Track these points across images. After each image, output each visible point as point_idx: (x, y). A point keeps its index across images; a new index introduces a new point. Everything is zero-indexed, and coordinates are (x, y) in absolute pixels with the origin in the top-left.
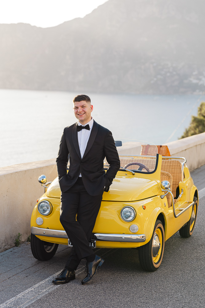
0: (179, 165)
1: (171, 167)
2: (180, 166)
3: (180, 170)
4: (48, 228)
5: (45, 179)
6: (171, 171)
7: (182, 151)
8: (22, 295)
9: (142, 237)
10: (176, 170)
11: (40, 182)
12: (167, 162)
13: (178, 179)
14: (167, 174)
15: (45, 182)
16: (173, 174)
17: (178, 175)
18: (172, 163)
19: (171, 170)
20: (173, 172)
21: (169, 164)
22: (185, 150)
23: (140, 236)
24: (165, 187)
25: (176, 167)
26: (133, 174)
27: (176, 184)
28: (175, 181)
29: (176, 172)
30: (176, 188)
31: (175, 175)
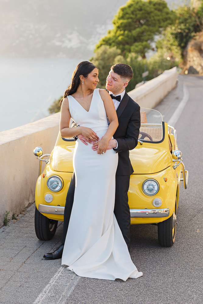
4: (59, 206)
5: (41, 152)
8: (55, 281)
9: (166, 211)
11: (36, 155)
12: (152, 130)
15: (41, 154)
18: (157, 130)
21: (154, 132)
23: (162, 210)
24: (178, 157)
26: (141, 144)
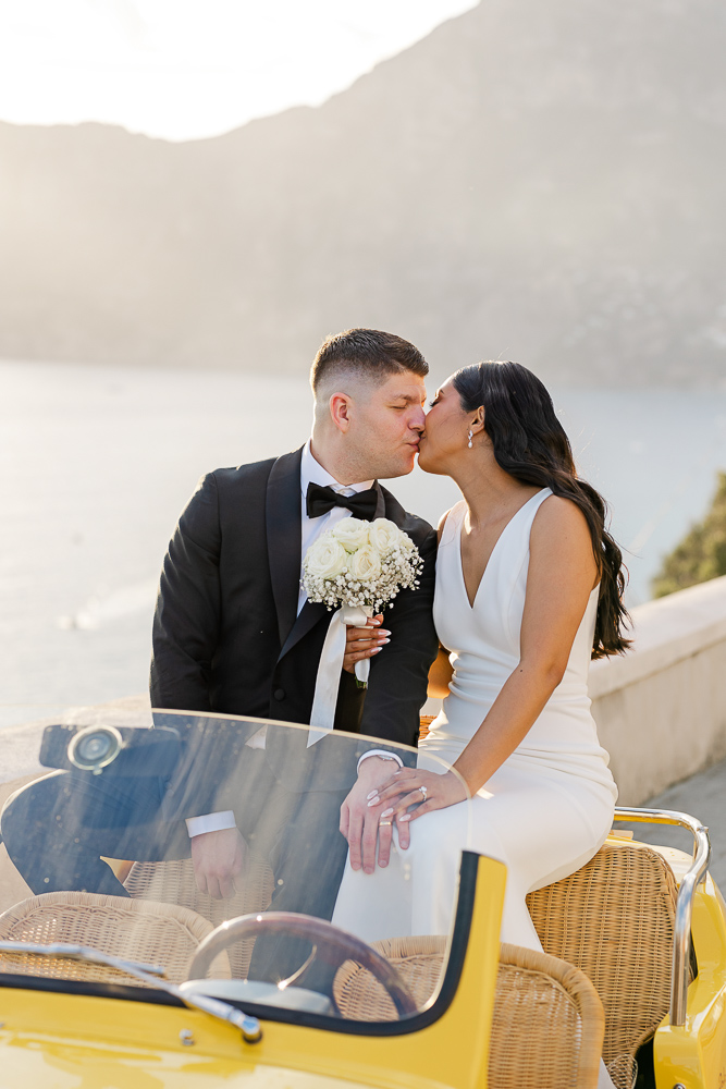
0: (653, 879)
1: (598, 895)
2: (664, 888)
3: (660, 917)
6: (593, 924)
7: (680, 661)
10: (632, 917)
13: (644, 983)
14: (558, 972)
16: (610, 948)
17: (647, 953)
19: (594, 915)
20: (612, 932)
22: (695, 655)
25: (633, 897)
26: (251, 1041)
27: (627, 1025)
28: (623, 996)
29: (631, 935)
30: (633, 1050)
31: (628, 958)
